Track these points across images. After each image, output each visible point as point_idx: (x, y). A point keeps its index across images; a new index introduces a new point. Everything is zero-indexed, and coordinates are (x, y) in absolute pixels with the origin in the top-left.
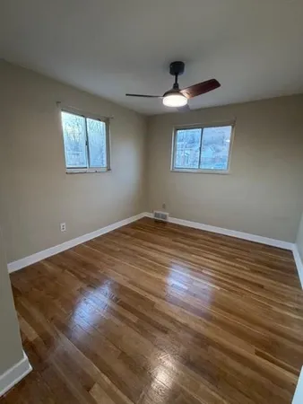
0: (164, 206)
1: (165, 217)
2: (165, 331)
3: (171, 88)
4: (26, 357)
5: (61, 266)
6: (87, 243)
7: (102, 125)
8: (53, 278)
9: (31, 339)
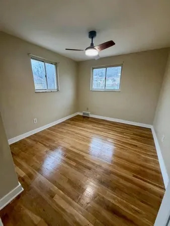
0: (88, 109)
1: (88, 114)
2: (89, 169)
3: (89, 45)
4: (20, 184)
5: (35, 140)
6: (48, 129)
7: (53, 66)
8: (32, 146)
9: (22, 176)
